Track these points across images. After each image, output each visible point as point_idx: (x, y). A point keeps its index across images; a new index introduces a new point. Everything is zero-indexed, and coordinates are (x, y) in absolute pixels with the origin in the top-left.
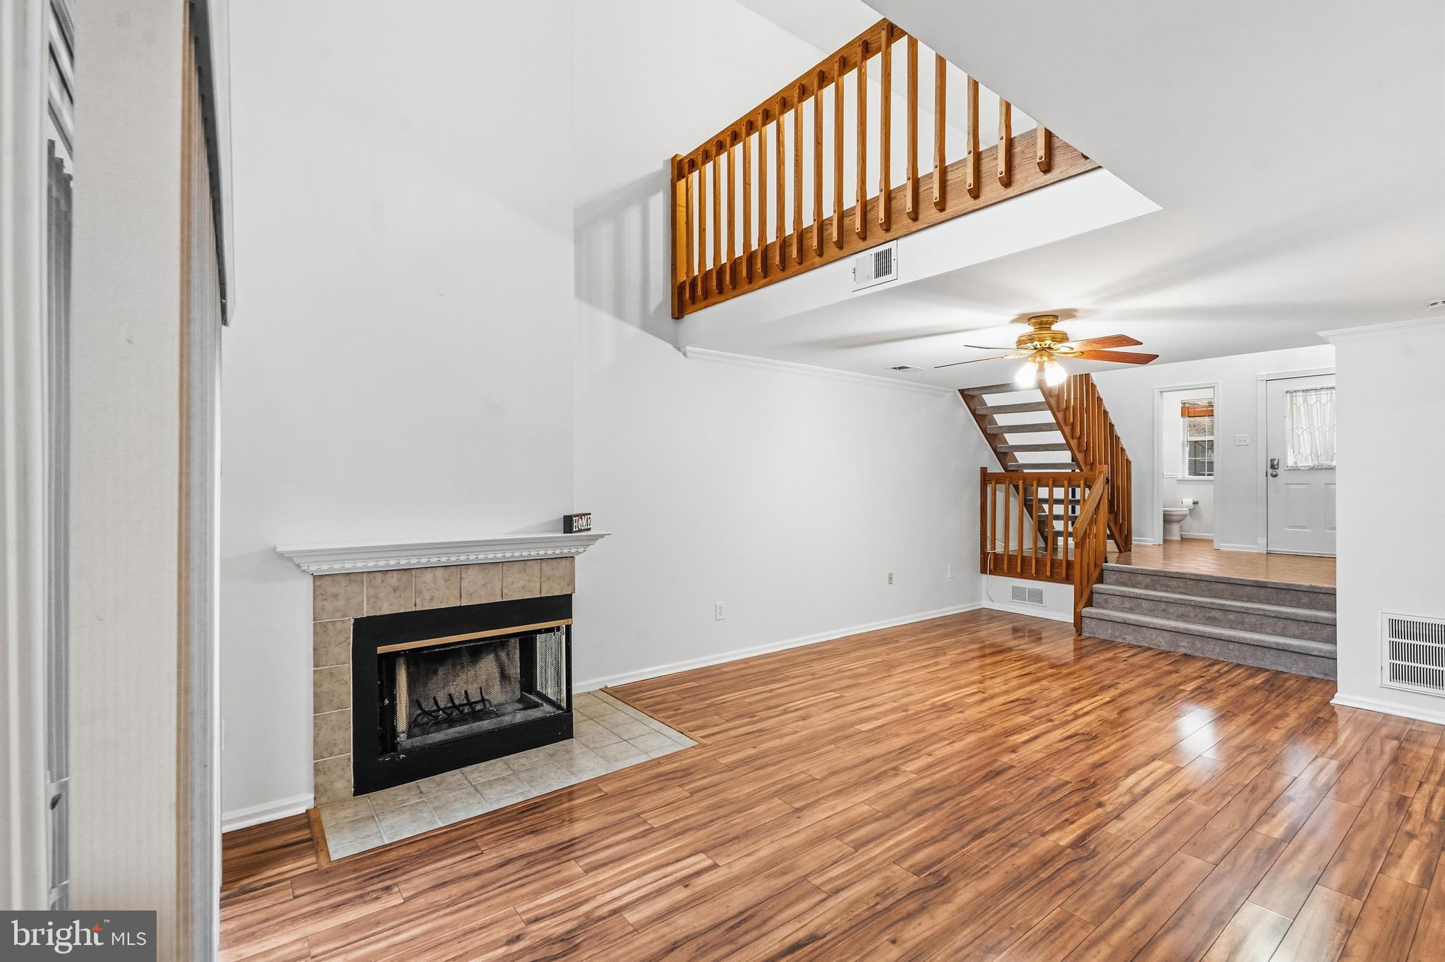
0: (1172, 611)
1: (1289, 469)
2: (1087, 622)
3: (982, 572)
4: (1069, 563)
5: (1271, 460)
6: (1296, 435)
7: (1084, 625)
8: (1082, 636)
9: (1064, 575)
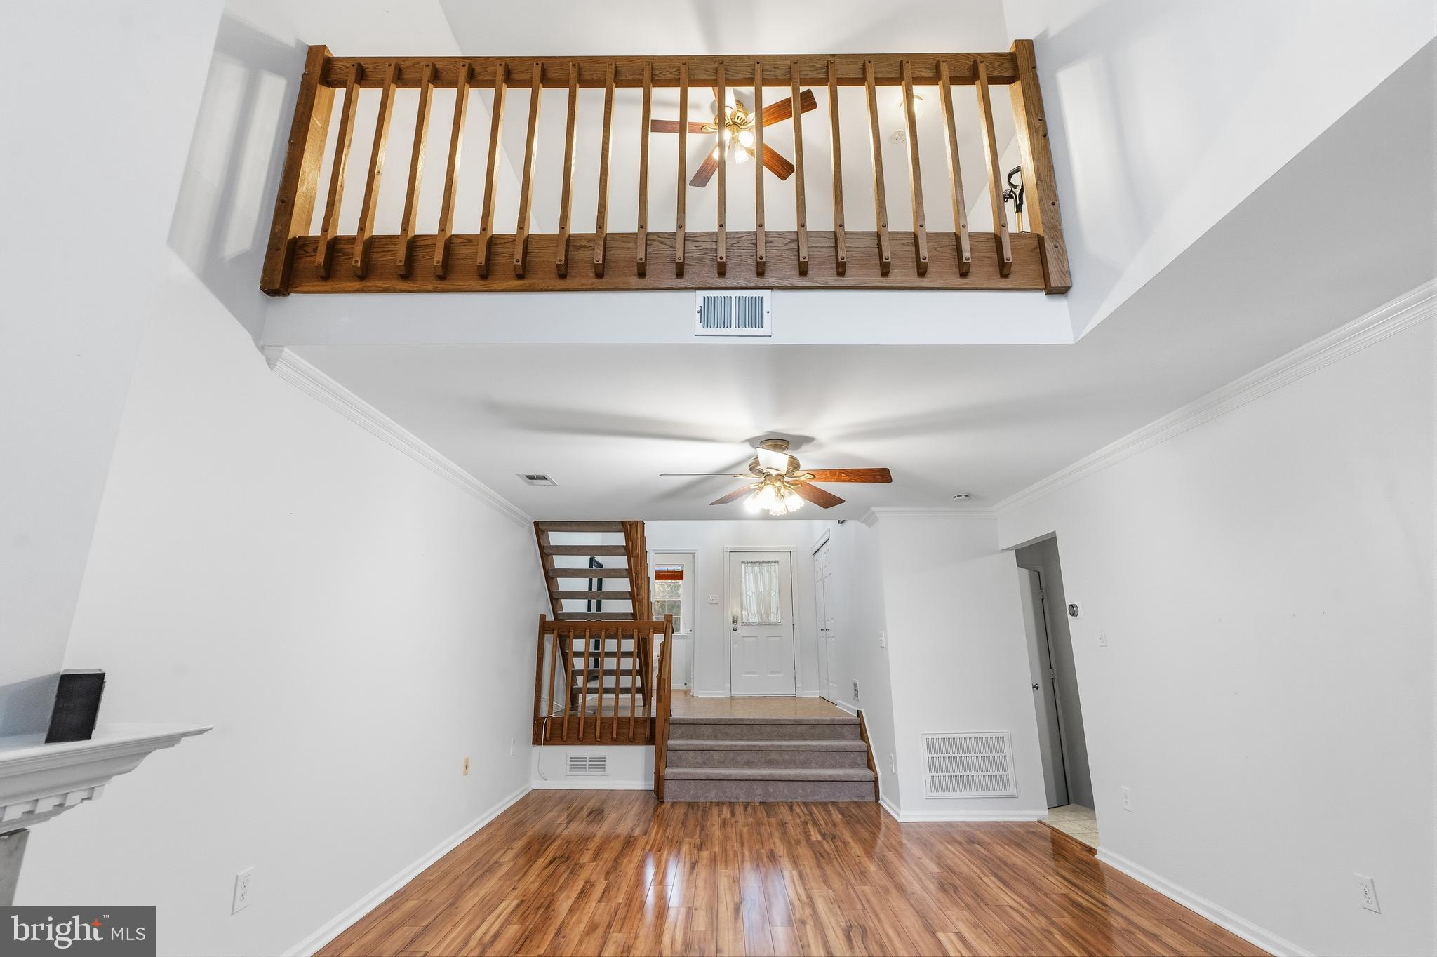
1: (745, 624)
2: (670, 785)
3: (534, 743)
4: (636, 720)
5: (733, 617)
6: (748, 597)
7: (666, 790)
8: (666, 803)
9: (631, 735)
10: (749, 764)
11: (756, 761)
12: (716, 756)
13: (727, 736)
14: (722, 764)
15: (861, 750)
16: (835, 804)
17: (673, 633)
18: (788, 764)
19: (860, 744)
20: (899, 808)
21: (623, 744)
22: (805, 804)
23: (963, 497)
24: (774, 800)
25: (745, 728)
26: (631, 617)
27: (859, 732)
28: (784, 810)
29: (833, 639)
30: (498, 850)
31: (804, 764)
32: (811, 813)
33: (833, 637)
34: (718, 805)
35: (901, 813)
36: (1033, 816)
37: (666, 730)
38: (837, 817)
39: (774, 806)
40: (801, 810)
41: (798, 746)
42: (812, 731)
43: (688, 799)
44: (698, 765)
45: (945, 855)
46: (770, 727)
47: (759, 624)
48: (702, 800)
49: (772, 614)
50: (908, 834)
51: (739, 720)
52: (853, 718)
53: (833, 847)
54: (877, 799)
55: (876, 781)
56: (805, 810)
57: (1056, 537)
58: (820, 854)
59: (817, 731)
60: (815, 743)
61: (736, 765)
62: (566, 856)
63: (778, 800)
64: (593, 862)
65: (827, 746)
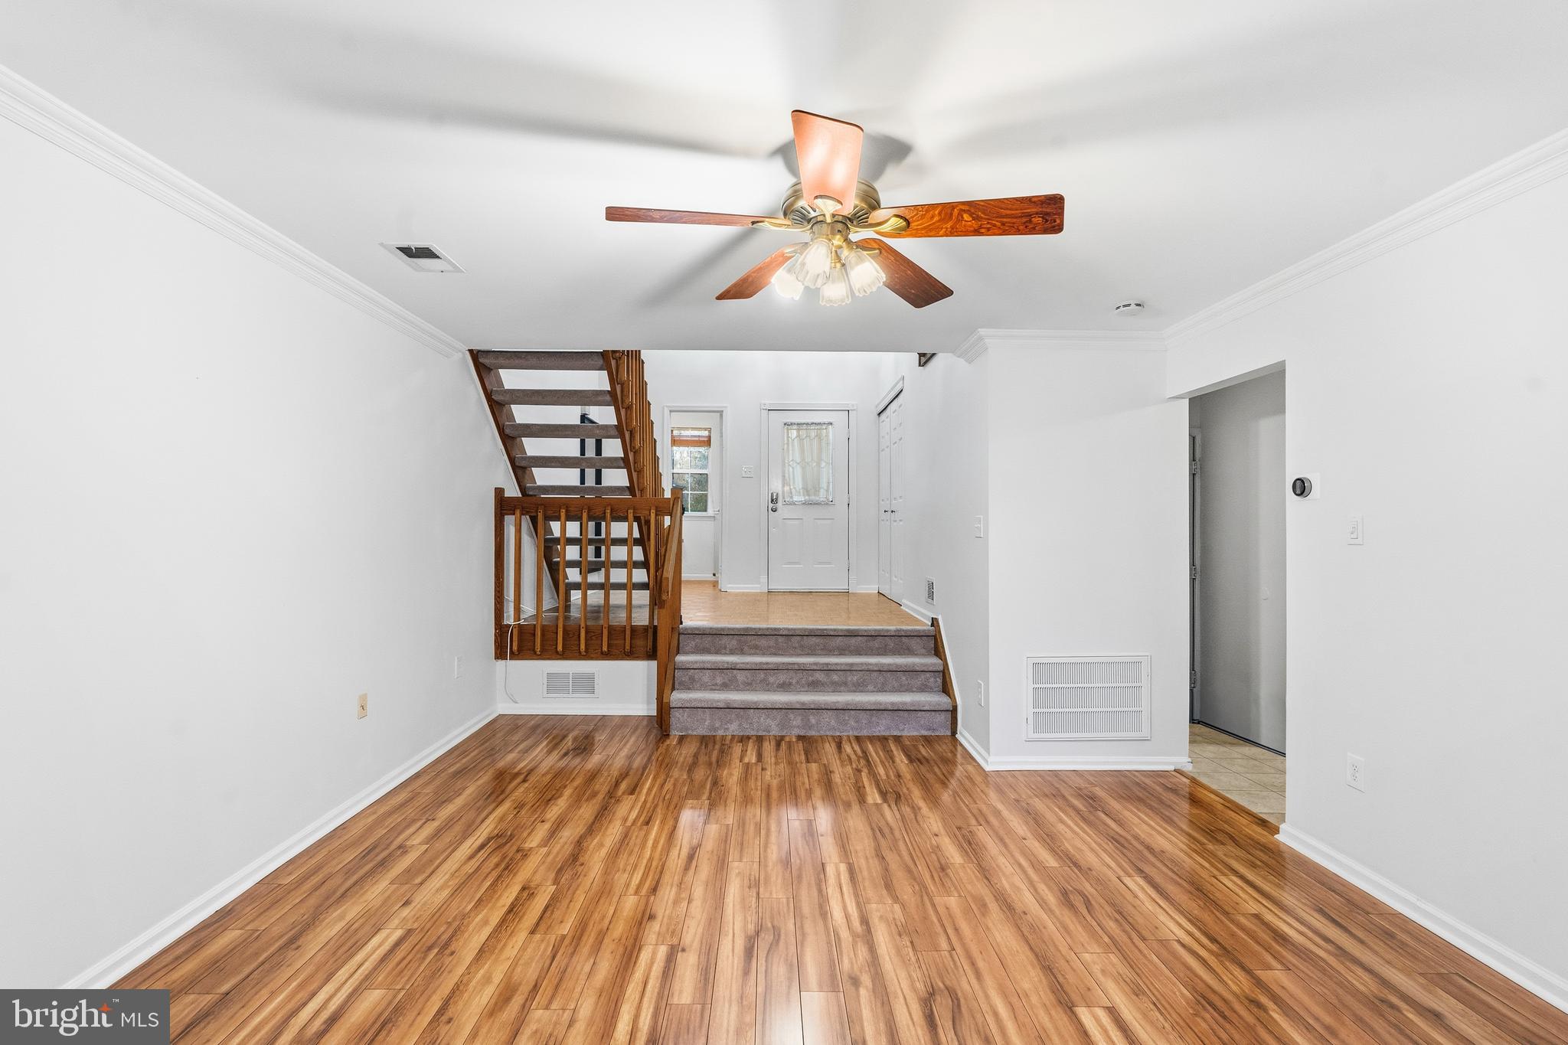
0: (771, 679)
1: (786, 504)
2: (677, 714)
3: (497, 658)
4: (634, 630)
5: (772, 494)
6: (791, 469)
7: (673, 721)
8: (671, 737)
9: (628, 647)
10: (784, 687)
11: (794, 681)
12: (741, 676)
13: (757, 650)
14: (749, 686)
15: (934, 669)
16: (897, 739)
17: (683, 513)
18: (837, 687)
19: (933, 661)
20: (988, 750)
21: (617, 659)
22: (858, 739)
23: (1133, 306)
24: (817, 734)
25: (781, 639)
26: (628, 493)
27: (933, 646)
28: (830, 748)
29: (901, 523)
30: (414, 821)
31: (859, 687)
32: (865, 755)
33: (901, 520)
34: (741, 741)
35: (990, 759)
36: (1171, 764)
37: (674, 643)
38: (901, 759)
39: (816, 741)
40: (853, 748)
41: (852, 665)
42: (871, 644)
43: (701, 731)
44: (718, 688)
45: (1059, 832)
46: (814, 639)
47: (805, 504)
48: (721, 733)
49: (822, 490)
50: (1000, 791)
51: (775, 629)
52: (925, 628)
53: (898, 816)
54: (954, 732)
55: (954, 711)
56: (857, 748)
57: (1285, 370)
58: (881, 831)
59: (876, 643)
60: (873, 660)
61: (768, 687)
62: (509, 833)
63: (822, 733)
64: (545, 847)
65: (889, 665)
